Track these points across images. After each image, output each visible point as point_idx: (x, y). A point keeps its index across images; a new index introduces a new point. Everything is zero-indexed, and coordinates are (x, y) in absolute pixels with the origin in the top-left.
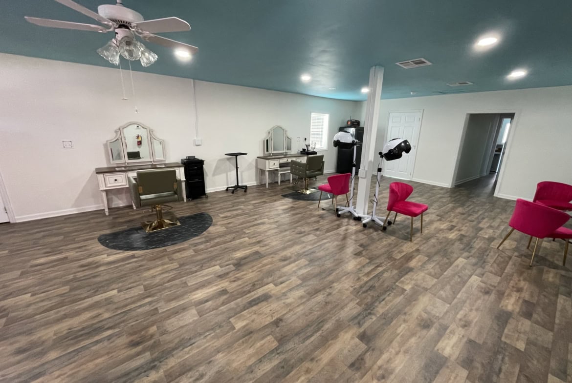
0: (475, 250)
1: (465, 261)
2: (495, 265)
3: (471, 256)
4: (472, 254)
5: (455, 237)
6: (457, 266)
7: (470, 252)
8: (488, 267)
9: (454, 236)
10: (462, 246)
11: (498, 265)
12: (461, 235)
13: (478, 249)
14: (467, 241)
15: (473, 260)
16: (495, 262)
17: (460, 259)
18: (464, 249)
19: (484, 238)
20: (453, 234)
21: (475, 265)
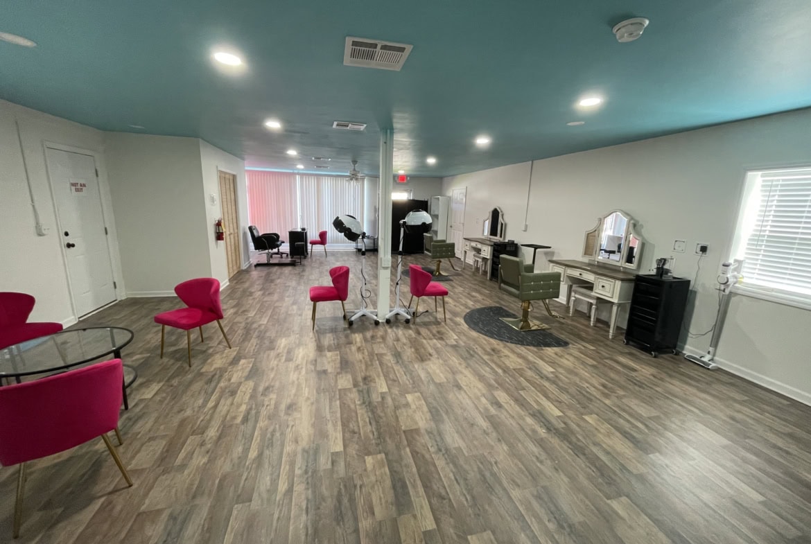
0: (254, 336)
1: (261, 323)
2: (236, 330)
3: (257, 329)
4: (257, 331)
5: (279, 342)
6: (266, 317)
7: (259, 331)
8: (243, 325)
9: (280, 344)
10: (268, 334)
11: (234, 330)
12: (274, 349)
13: (251, 337)
14: (264, 343)
15: (255, 326)
16: (236, 332)
17: (265, 322)
18: (266, 332)
19: (245, 358)
20: (282, 345)
21: (253, 323)
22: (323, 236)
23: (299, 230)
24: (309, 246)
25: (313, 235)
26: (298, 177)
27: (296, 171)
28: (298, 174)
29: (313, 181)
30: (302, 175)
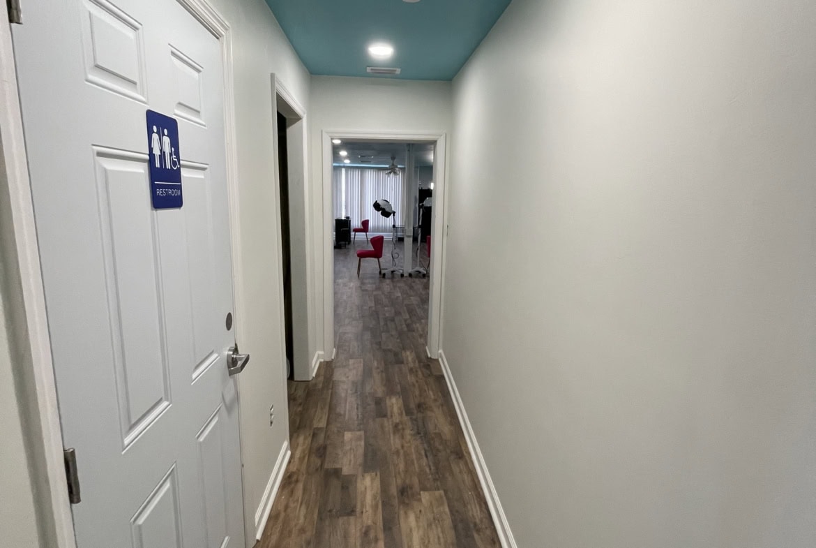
22: (365, 223)
23: (343, 218)
24: (353, 233)
25: (356, 223)
26: (343, 171)
27: (342, 165)
28: (344, 167)
29: (357, 174)
30: (347, 168)
